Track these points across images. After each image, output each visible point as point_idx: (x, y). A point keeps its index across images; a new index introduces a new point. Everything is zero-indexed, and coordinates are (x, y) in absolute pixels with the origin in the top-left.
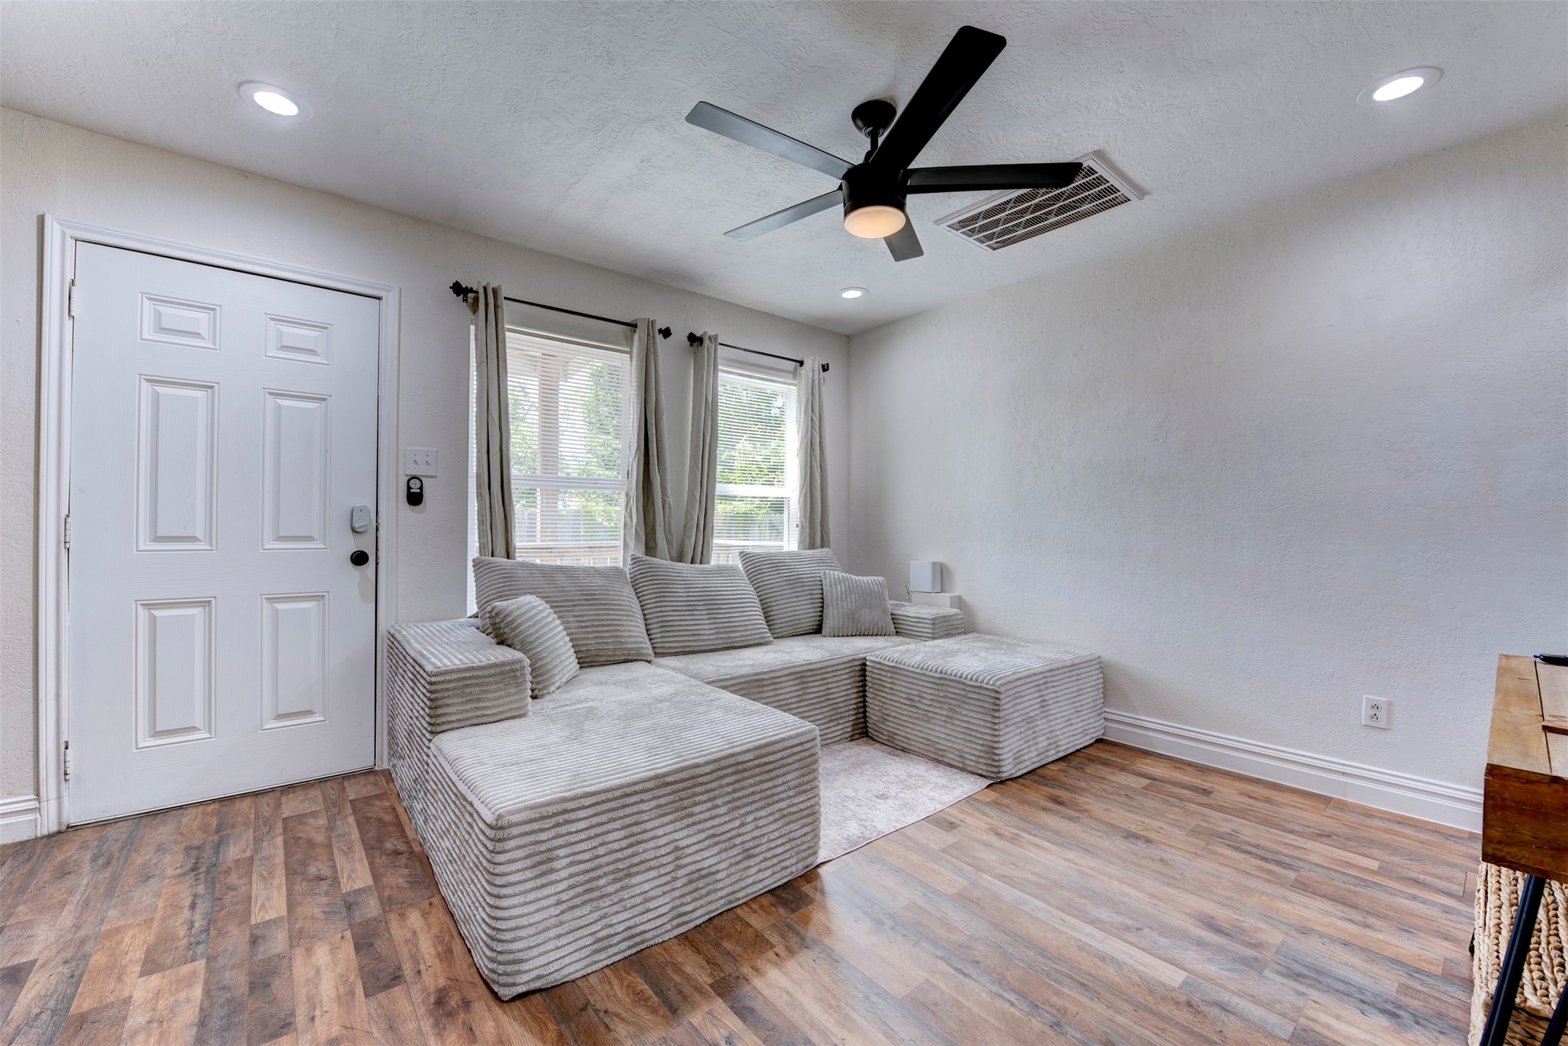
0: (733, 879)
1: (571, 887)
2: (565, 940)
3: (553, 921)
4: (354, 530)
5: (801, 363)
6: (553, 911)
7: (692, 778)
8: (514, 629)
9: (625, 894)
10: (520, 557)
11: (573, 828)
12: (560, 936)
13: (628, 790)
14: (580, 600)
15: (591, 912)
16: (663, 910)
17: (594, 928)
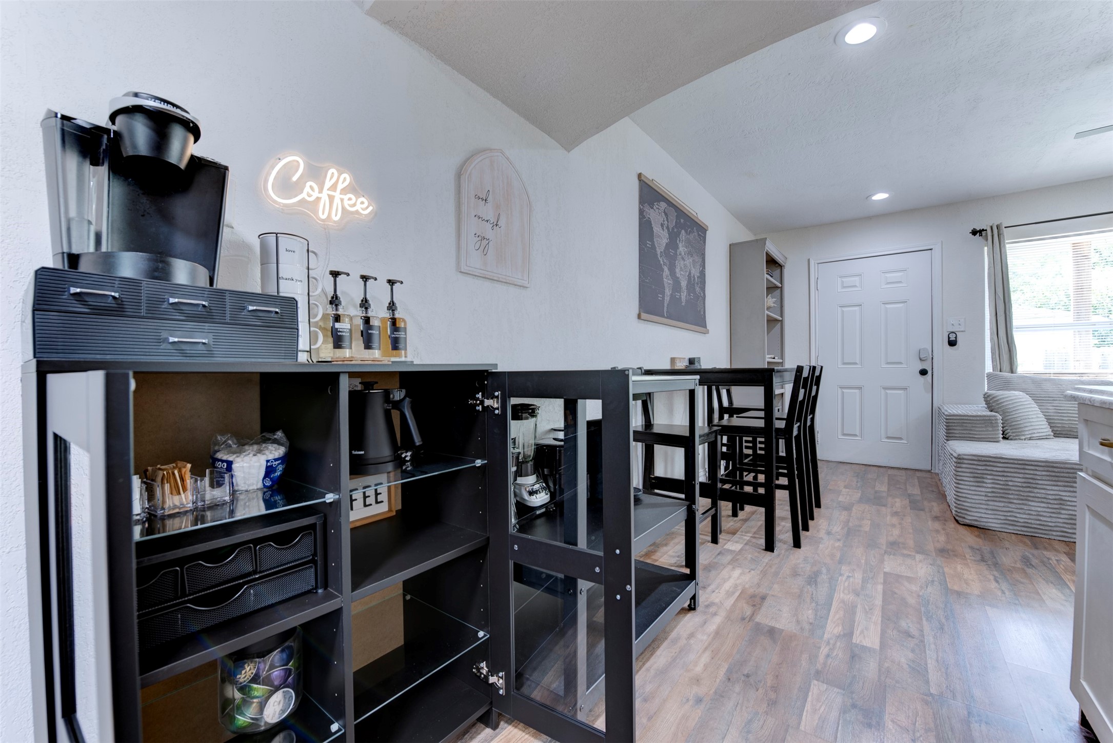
4: (920, 359)
8: (998, 404)
10: (1020, 372)
16: (1050, 524)
17: (1006, 514)
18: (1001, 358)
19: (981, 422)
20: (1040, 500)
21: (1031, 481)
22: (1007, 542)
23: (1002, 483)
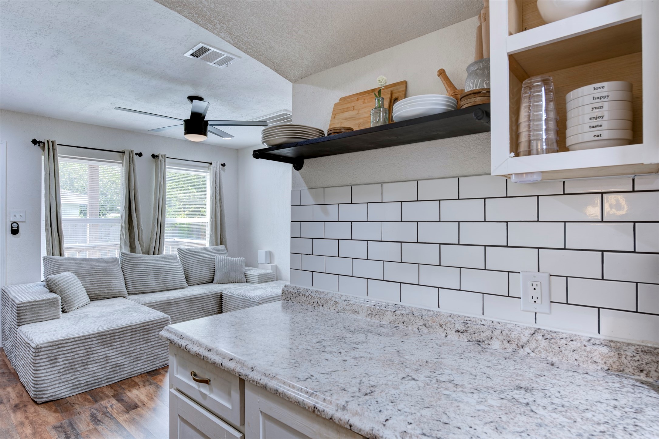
0: (131, 367)
1: (64, 368)
2: (62, 385)
3: (57, 378)
5: (211, 164)
6: (57, 375)
7: (113, 333)
8: (57, 286)
9: (86, 371)
10: (66, 255)
11: (65, 349)
12: (60, 383)
13: (87, 337)
14: (92, 273)
15: (72, 376)
16: (101, 377)
17: (73, 381)
18: (53, 244)
19: (46, 305)
20: (94, 362)
21: (89, 350)
22: (77, 406)
23: (70, 358)
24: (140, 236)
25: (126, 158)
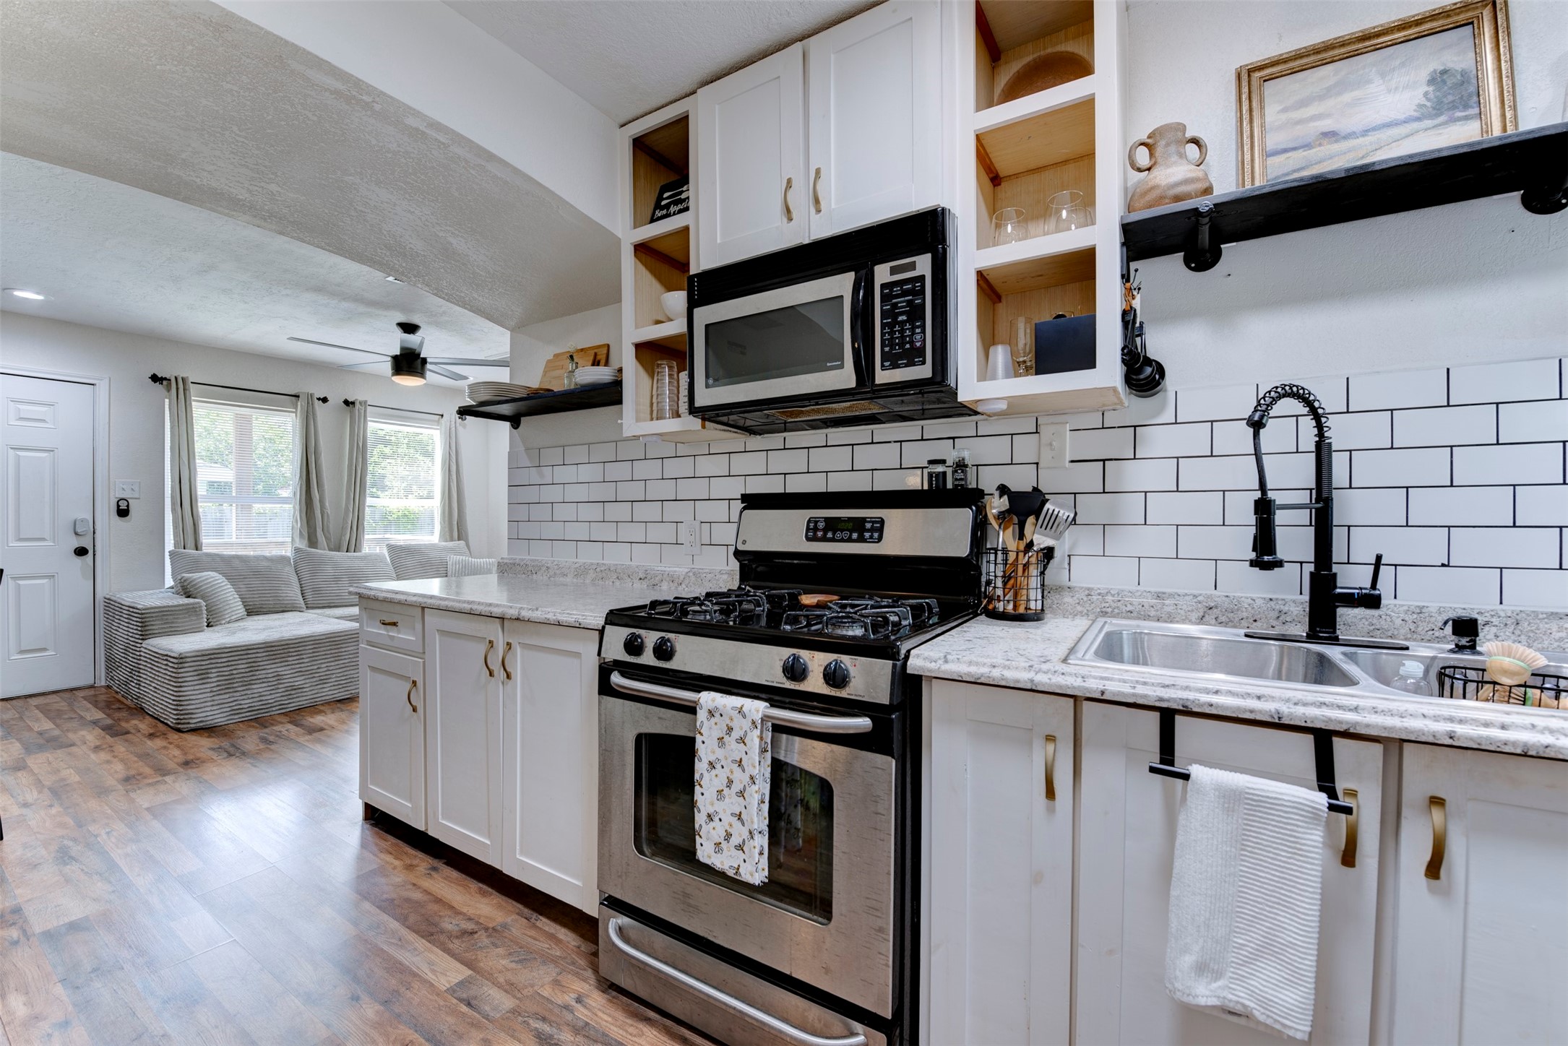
0: (314, 692)
1: (218, 686)
2: (215, 708)
3: (209, 699)
4: (76, 534)
5: (442, 416)
6: (209, 695)
7: (287, 644)
8: (196, 589)
9: (249, 692)
10: (205, 550)
11: (220, 661)
12: (213, 705)
13: (249, 647)
14: (249, 575)
15: (229, 697)
16: (270, 701)
17: (231, 704)
18: (185, 532)
19: (181, 612)
20: (261, 681)
21: (254, 664)
22: (239, 732)
23: (227, 673)
24: (325, 523)
25: (301, 405)
